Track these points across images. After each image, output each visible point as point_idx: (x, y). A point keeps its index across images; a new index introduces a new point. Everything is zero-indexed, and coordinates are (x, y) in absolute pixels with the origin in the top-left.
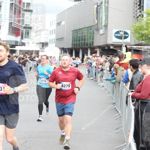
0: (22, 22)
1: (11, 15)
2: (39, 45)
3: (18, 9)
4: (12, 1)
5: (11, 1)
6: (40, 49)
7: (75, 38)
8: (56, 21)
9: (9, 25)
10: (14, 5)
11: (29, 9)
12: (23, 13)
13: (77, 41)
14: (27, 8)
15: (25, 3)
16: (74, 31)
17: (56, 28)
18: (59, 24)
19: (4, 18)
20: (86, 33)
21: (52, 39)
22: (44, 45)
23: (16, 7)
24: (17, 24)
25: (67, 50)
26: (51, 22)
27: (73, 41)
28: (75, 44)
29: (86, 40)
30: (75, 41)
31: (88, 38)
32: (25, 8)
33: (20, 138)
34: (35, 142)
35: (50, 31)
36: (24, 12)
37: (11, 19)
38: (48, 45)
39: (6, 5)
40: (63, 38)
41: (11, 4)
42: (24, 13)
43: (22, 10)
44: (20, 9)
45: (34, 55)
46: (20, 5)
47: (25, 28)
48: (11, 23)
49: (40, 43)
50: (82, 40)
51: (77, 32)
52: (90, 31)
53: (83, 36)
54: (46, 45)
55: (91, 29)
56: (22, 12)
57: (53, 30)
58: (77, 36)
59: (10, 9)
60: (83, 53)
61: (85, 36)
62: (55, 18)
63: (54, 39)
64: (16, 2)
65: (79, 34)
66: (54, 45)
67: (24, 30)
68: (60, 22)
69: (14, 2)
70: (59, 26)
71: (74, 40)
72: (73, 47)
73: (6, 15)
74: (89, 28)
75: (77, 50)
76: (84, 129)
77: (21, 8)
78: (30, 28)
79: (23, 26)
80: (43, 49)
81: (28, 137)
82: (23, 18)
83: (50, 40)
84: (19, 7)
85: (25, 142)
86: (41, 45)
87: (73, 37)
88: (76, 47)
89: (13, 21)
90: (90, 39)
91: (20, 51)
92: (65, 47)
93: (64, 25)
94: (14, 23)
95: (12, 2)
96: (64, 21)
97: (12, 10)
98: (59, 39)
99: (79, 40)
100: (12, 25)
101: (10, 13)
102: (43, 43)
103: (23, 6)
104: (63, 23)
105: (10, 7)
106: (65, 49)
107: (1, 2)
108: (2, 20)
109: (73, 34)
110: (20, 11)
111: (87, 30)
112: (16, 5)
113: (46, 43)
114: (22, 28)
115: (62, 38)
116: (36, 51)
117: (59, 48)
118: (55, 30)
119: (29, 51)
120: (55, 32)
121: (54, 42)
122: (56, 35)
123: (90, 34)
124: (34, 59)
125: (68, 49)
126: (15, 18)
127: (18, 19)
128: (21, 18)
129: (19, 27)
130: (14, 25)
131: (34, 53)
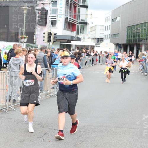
0: (78, 17)
1: (67, 10)
2: (94, 40)
3: (73, 5)
6: (95, 44)
7: (130, 34)
8: (111, 17)
9: (65, 21)
10: (70, 1)
11: (85, 5)
12: (78, 9)
13: (132, 37)
16: (128, 27)
17: (112, 24)
18: (114, 20)
19: (60, 13)
20: (141, 30)
21: (107, 35)
22: (99, 40)
23: (72, 2)
24: (72, 20)
25: (122, 46)
26: (106, 18)
27: (127, 37)
28: (129, 40)
29: (140, 36)
30: (129, 37)
31: (142, 34)
32: (81, 4)
34: (90, 136)
35: (106, 27)
36: (80, 8)
37: (66, 14)
38: (103, 41)
40: (118, 34)
42: (80, 9)
43: (78, 5)
44: (76, 5)
45: (89, 50)
46: (76, 1)
47: (80, 23)
48: (67, 18)
49: (96, 38)
50: (137, 36)
51: (132, 28)
52: (144, 27)
53: (137, 32)
54: (101, 40)
55: (145, 26)
56: (78, 8)
57: (108, 26)
58: (132, 32)
59: (66, 4)
60: (138, 49)
61: (139, 32)
62: (110, 14)
63: (109, 35)
65: (134, 30)
66: (109, 40)
67: (80, 25)
68: (115, 18)
70: (115, 22)
71: (129, 35)
72: (128, 43)
73: (62, 10)
74: (144, 24)
75: (131, 46)
76: (138, 124)
77: (76, 3)
78: (86, 23)
79: (79, 21)
80: (98, 44)
81: (83, 130)
82: (79, 14)
83: (105, 36)
84: (75, 2)
85: (80, 135)
86: (96, 40)
87: (127, 33)
88: (130, 43)
89: (68, 17)
90: (144, 35)
91: (76, 46)
92: (120, 43)
93: (119, 21)
94: (69, 18)
96: (119, 17)
97: (68, 5)
98: (114, 35)
99: (134, 37)
100: (67, 20)
101: (66, 8)
102: (98, 38)
103: (79, 3)
104: (118, 19)
105: (66, 3)
106: (120, 44)
108: (57, 15)
109: (128, 30)
110: (75, 7)
111: (142, 26)
113: (101, 39)
114: (77, 23)
115: (117, 34)
116: (92, 46)
117: (114, 44)
118: (110, 26)
119: (84, 46)
120: (110, 28)
121: (109, 38)
122: (111, 30)
123: (144, 30)
125: (123, 44)
126: (70, 13)
127: (74, 14)
128: (77, 14)
129: (75, 22)
130: (69, 20)
131: (89, 49)
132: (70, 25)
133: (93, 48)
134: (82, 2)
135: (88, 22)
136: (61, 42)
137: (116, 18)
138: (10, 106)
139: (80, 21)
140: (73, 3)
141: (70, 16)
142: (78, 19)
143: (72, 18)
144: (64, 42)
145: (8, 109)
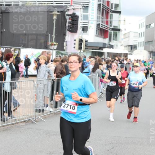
0: (110, 23)
1: (99, 16)
2: (127, 48)
3: (106, 10)
4: (100, 1)
5: (98, 1)
6: (129, 52)
8: (145, 23)
9: (97, 27)
10: (102, 6)
11: (118, 10)
12: (111, 15)
14: (115, 9)
15: (113, 4)
17: (146, 30)
18: (148, 26)
19: (92, 19)
21: (141, 42)
22: (133, 48)
23: (104, 8)
24: (105, 26)
26: (140, 25)
32: (113, 9)
33: (107, 144)
34: (122, 148)
35: (139, 34)
36: (112, 13)
37: (98, 20)
38: (136, 48)
39: (93, 5)
40: (153, 41)
41: (98, 4)
42: (112, 15)
43: (110, 11)
44: (108, 10)
45: (122, 58)
46: (108, 6)
47: (113, 29)
48: (99, 24)
49: (129, 46)
54: (134, 48)
56: (110, 13)
57: (141, 33)
59: (98, 10)
62: (144, 20)
63: (143, 42)
64: (103, 3)
66: (143, 48)
67: (112, 32)
68: (149, 25)
69: (101, 3)
70: (149, 29)
73: (93, 16)
77: (109, 9)
78: (119, 30)
79: (111, 28)
80: (131, 52)
81: (116, 142)
82: (111, 20)
83: (139, 43)
84: (107, 8)
85: (112, 148)
86: (130, 48)
89: (100, 23)
91: (108, 53)
93: (153, 28)
94: (101, 24)
95: (99, 3)
97: (100, 11)
98: (148, 42)
100: (99, 26)
101: (98, 14)
102: (132, 46)
103: (111, 8)
104: (152, 25)
105: (98, 8)
106: (154, 52)
107: (88, 2)
108: (89, 21)
110: (108, 13)
112: (104, 6)
113: (134, 46)
114: (110, 30)
115: (151, 41)
116: (125, 54)
117: (148, 51)
118: (144, 32)
119: (117, 54)
120: (144, 35)
121: (143, 45)
122: (145, 37)
124: (122, 62)
126: (103, 19)
127: (106, 20)
128: (109, 20)
129: (107, 29)
130: (101, 26)
131: (122, 56)
132: (102, 32)
133: (126, 55)
134: (115, 8)
135: (121, 28)
136: (92, 49)
137: (151, 24)
138: (39, 117)
139: (113, 27)
140: (106, 9)
141: (102, 22)
142: (110, 25)
143: (104, 24)
144: (96, 50)
145: (36, 119)
